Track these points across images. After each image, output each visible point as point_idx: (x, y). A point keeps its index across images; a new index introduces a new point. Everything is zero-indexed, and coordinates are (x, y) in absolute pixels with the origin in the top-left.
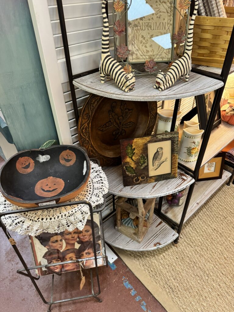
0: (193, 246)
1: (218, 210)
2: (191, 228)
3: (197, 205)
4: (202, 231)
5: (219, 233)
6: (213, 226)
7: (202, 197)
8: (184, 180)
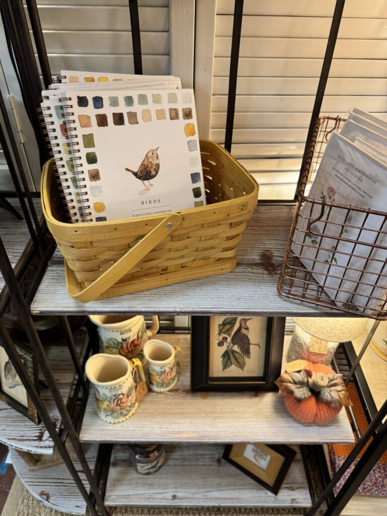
3: (172, 498)
7: (196, 493)
8: (40, 438)
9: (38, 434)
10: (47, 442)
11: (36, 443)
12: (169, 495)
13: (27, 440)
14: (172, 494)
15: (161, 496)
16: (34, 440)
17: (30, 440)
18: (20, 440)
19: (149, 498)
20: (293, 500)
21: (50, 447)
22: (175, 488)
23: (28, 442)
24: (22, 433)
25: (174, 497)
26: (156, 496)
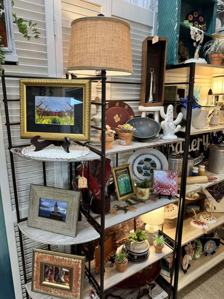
10: (95, 297)
20: (162, 296)
21: (98, 298)
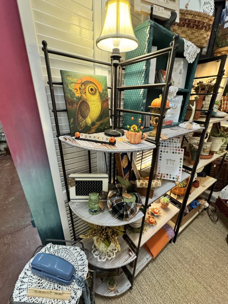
0: (141, 294)
1: (162, 264)
2: (142, 277)
4: (150, 281)
5: (160, 285)
6: (157, 278)
8: (130, 256)
9: (129, 255)
10: (133, 255)
11: (131, 258)
12: (146, 260)
13: (128, 259)
14: (146, 259)
15: (144, 262)
16: (129, 257)
17: (129, 258)
18: (126, 261)
19: (142, 265)
21: (135, 256)
22: (145, 256)
23: (128, 260)
24: (125, 259)
25: (147, 259)
26: (143, 263)
